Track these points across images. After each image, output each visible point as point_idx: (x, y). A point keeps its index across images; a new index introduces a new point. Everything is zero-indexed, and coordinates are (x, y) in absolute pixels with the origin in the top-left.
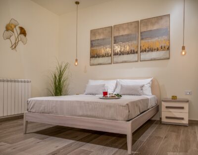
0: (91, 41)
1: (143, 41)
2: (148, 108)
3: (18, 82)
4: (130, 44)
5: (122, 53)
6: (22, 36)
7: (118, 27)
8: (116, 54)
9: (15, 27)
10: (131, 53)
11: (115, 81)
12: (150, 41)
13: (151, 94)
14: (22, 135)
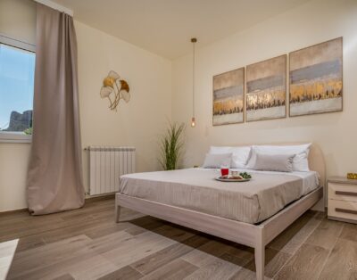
0: (214, 92)
1: (294, 86)
2: (302, 193)
3: (119, 150)
4: (272, 91)
5: (260, 106)
6: (124, 92)
7: (253, 68)
8: (249, 108)
9: (115, 81)
10: (274, 105)
11: (248, 149)
12: (306, 84)
13: (307, 169)
14: (112, 224)
